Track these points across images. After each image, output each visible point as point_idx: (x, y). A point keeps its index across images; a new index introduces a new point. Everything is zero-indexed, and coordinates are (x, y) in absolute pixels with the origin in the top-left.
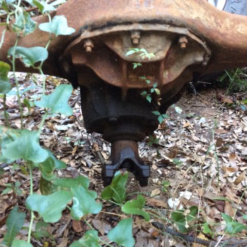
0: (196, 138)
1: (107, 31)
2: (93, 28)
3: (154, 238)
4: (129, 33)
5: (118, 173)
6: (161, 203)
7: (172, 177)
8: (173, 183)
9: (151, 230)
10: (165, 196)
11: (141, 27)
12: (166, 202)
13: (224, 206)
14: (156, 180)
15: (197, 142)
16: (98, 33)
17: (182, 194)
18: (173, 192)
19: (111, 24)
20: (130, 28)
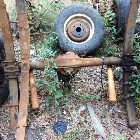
0: (84, 74)
1: (63, 68)
2: (61, 67)
3: (72, 99)
4: (67, 68)
5: (66, 88)
6: (74, 92)
7: (77, 86)
8: (77, 87)
9: (72, 97)
10: (75, 90)
11: (69, 67)
12: (75, 92)
13: (86, 92)
14: (73, 87)
15: (84, 75)
16: (62, 68)
17: (78, 90)
18: (77, 89)
19: (64, 67)
20: (67, 67)
